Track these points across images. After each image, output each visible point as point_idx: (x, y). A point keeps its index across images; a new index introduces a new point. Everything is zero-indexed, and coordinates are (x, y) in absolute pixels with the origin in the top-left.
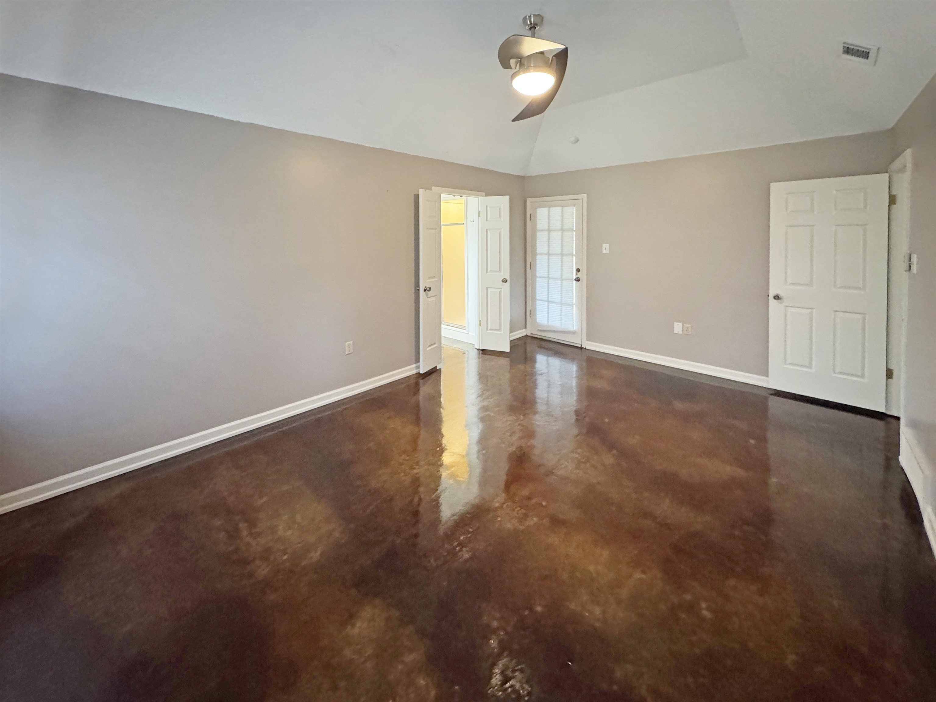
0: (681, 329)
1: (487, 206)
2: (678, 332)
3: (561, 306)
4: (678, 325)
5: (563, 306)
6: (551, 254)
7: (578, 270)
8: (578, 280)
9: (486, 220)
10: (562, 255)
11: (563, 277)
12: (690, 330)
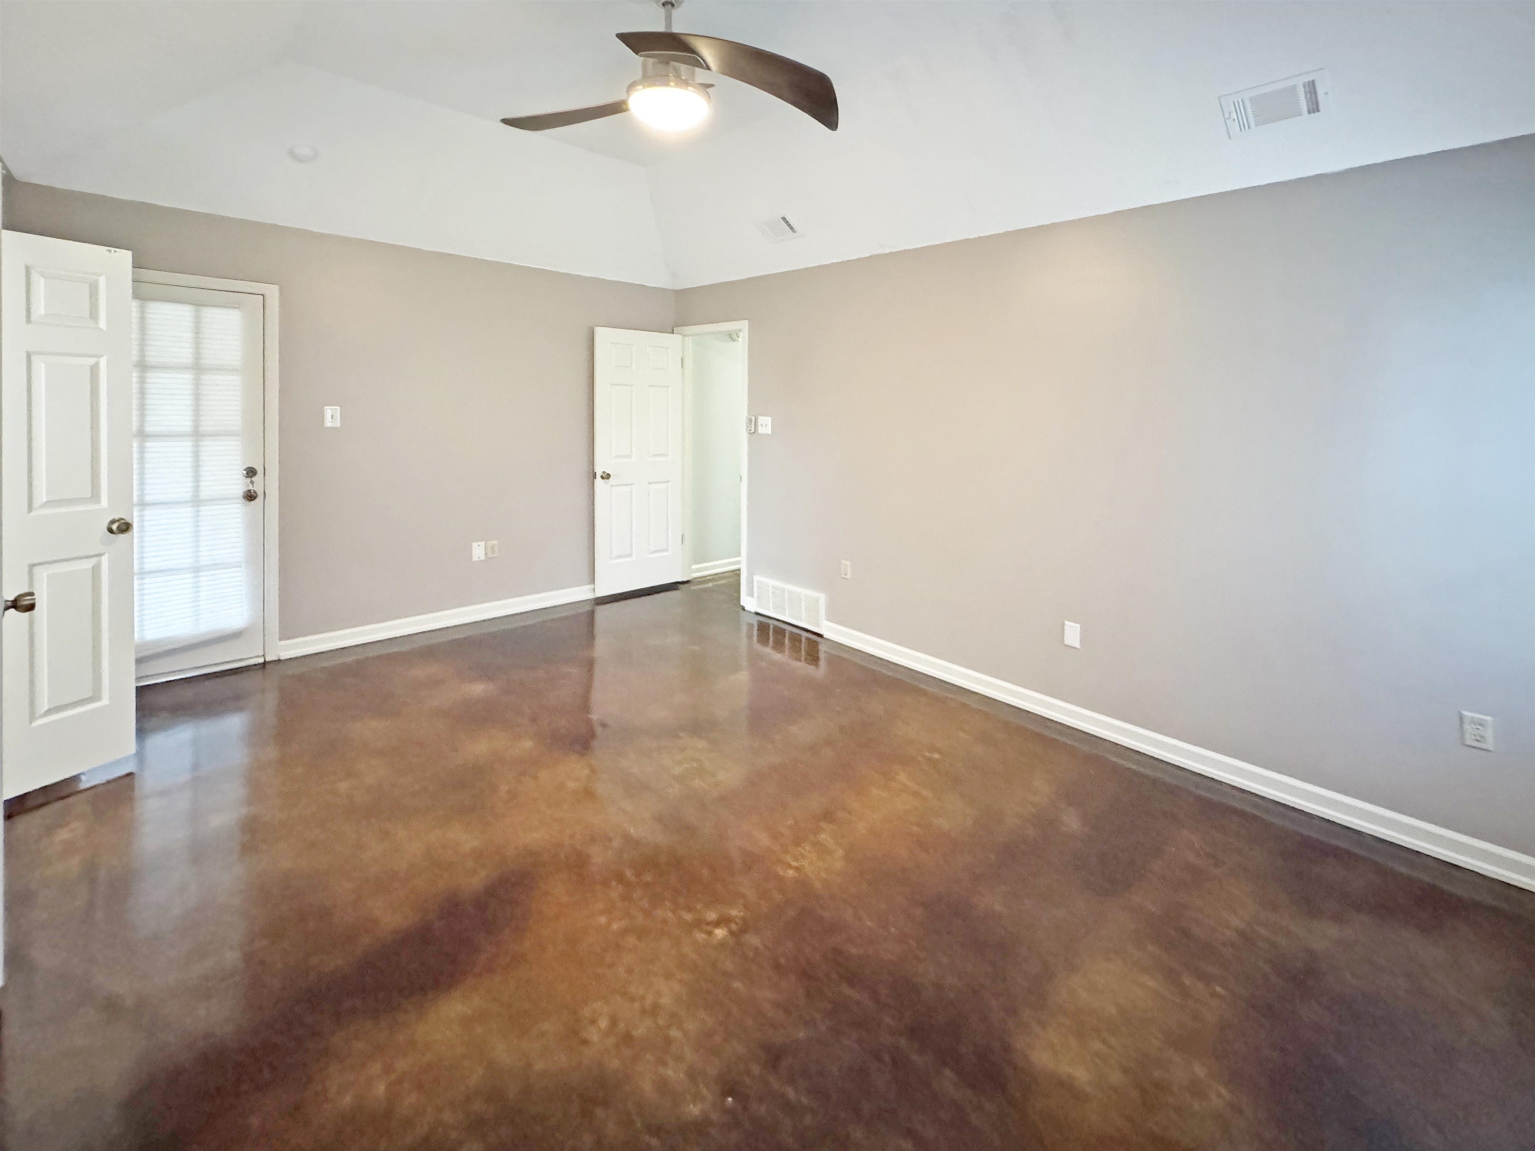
0: (483, 553)
1: (28, 270)
2: (479, 558)
3: (193, 575)
4: (479, 546)
5: (201, 574)
6: (148, 436)
7: (251, 472)
8: (250, 496)
9: (24, 318)
10: (197, 434)
11: (204, 494)
12: (496, 549)
